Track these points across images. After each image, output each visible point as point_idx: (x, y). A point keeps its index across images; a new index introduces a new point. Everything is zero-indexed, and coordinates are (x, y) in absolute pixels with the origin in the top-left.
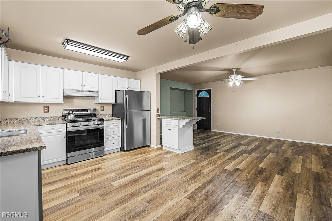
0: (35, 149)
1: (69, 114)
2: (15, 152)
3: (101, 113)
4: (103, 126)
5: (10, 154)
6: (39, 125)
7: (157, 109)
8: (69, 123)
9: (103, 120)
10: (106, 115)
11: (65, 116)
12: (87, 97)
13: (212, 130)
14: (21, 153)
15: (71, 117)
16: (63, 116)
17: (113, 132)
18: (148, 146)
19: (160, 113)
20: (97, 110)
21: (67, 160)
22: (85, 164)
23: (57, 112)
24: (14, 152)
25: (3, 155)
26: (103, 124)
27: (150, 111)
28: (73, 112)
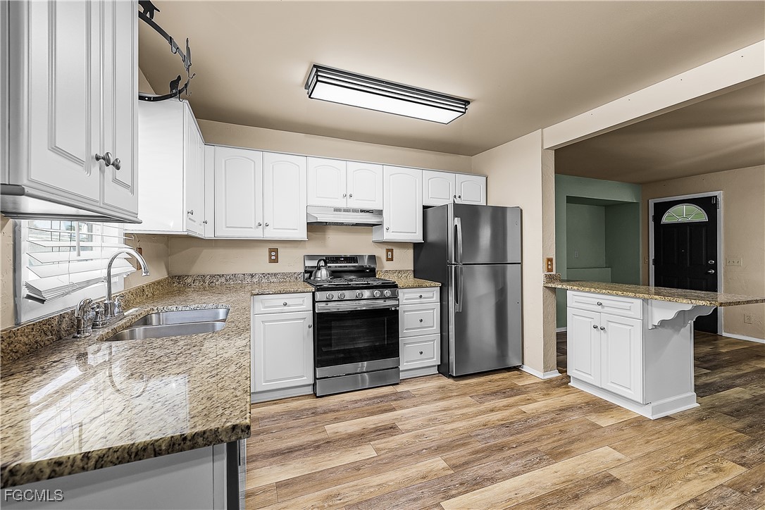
0: (210, 439)
1: (319, 268)
2: (137, 454)
3: (388, 266)
4: (395, 302)
5: (120, 463)
6: (258, 294)
7: (545, 260)
8: (318, 290)
9: (396, 286)
10: (400, 271)
11: (311, 273)
12: (357, 225)
13: (724, 334)
14: (160, 454)
15: (323, 274)
16: (306, 272)
17: (421, 321)
18: (516, 368)
19: (554, 273)
20: (379, 258)
21: (314, 385)
22: (356, 402)
23: (293, 263)
24: (134, 450)
25: (92, 463)
26: (395, 297)
27: (521, 264)
28: (326, 263)
